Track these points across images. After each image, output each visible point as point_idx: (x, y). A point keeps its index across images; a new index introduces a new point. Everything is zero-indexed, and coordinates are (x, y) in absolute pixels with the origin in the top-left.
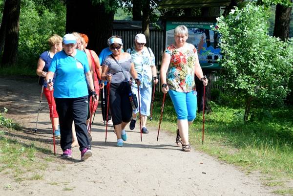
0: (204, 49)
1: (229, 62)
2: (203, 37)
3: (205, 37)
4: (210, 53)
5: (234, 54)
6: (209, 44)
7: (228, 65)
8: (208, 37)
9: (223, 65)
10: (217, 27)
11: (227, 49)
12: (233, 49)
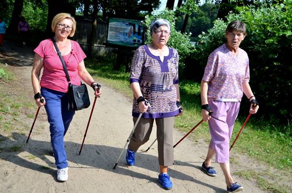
0: (132, 35)
2: (131, 28)
3: (133, 28)
4: (135, 38)
6: (135, 32)
8: (134, 29)
10: (145, 23)
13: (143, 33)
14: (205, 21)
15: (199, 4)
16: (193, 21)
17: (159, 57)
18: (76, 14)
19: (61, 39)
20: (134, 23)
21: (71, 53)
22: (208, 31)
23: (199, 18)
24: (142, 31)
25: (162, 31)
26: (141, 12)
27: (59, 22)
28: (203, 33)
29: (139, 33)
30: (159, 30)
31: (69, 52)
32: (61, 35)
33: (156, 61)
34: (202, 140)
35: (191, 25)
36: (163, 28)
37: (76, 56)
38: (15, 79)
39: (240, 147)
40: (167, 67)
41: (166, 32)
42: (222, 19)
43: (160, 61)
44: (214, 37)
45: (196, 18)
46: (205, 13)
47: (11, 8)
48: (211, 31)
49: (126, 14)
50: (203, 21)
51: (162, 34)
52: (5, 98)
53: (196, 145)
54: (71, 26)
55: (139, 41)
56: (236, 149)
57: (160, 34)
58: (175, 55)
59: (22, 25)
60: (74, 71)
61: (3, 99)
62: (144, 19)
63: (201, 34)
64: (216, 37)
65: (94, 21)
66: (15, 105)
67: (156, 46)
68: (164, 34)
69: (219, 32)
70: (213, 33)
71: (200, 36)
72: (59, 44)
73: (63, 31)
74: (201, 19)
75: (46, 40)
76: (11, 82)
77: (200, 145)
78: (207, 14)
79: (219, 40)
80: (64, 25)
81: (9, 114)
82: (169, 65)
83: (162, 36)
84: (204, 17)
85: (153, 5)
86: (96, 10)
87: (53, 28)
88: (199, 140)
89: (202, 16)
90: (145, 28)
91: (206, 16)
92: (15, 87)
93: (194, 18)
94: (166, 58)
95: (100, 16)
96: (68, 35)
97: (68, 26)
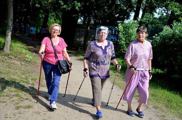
0: (110, 36)
1: (122, 42)
2: (110, 32)
3: (111, 32)
4: (112, 38)
5: (125, 39)
6: (112, 34)
7: (122, 43)
8: (112, 32)
9: (120, 43)
10: (118, 28)
11: (122, 37)
12: (124, 37)
13: (117, 34)
14: (160, 27)
15: (154, 16)
16: (153, 27)
17: (101, 46)
18: (78, 23)
19: (54, 37)
20: (112, 28)
21: (59, 44)
22: (159, 33)
23: (157, 25)
24: (117, 33)
25: (102, 33)
26: (118, 21)
27: (52, 28)
28: (156, 35)
29: (115, 35)
30: (101, 32)
31: (58, 44)
32: (54, 34)
33: (100, 49)
34: (151, 106)
35: (151, 30)
36: (103, 31)
37: (61, 46)
38: (38, 62)
39: (179, 113)
40: (106, 52)
41: (105, 33)
42: (169, 26)
43: (102, 49)
44: (163, 37)
45: (155, 25)
46: (161, 21)
47: (42, 20)
48: (161, 33)
49: (108, 23)
50: (159, 27)
51: (102, 34)
52: (29, 74)
53: (147, 110)
54: (59, 30)
55: (115, 40)
56: (175, 114)
57: (101, 34)
58: (111, 44)
59: (44, 30)
60: (60, 53)
61: (28, 75)
62: (117, 26)
63: (155, 35)
64: (164, 37)
65: (88, 27)
66: (34, 79)
67: (100, 41)
68: (103, 35)
69: (167, 34)
70: (162, 35)
71: (154, 37)
72: (53, 39)
73: (54, 32)
74: (158, 26)
75: (47, 38)
76: (35, 64)
77: (149, 110)
78: (162, 22)
79: (166, 39)
80: (55, 29)
81: (30, 84)
82: (107, 50)
83: (102, 35)
84: (160, 24)
85: (126, 17)
86: (89, 21)
87: (50, 31)
88: (149, 107)
89: (158, 23)
90: (119, 32)
91: (161, 24)
92: (37, 67)
93: (153, 25)
94: (106, 47)
95: (92, 24)
96: (57, 34)
97: (57, 30)
